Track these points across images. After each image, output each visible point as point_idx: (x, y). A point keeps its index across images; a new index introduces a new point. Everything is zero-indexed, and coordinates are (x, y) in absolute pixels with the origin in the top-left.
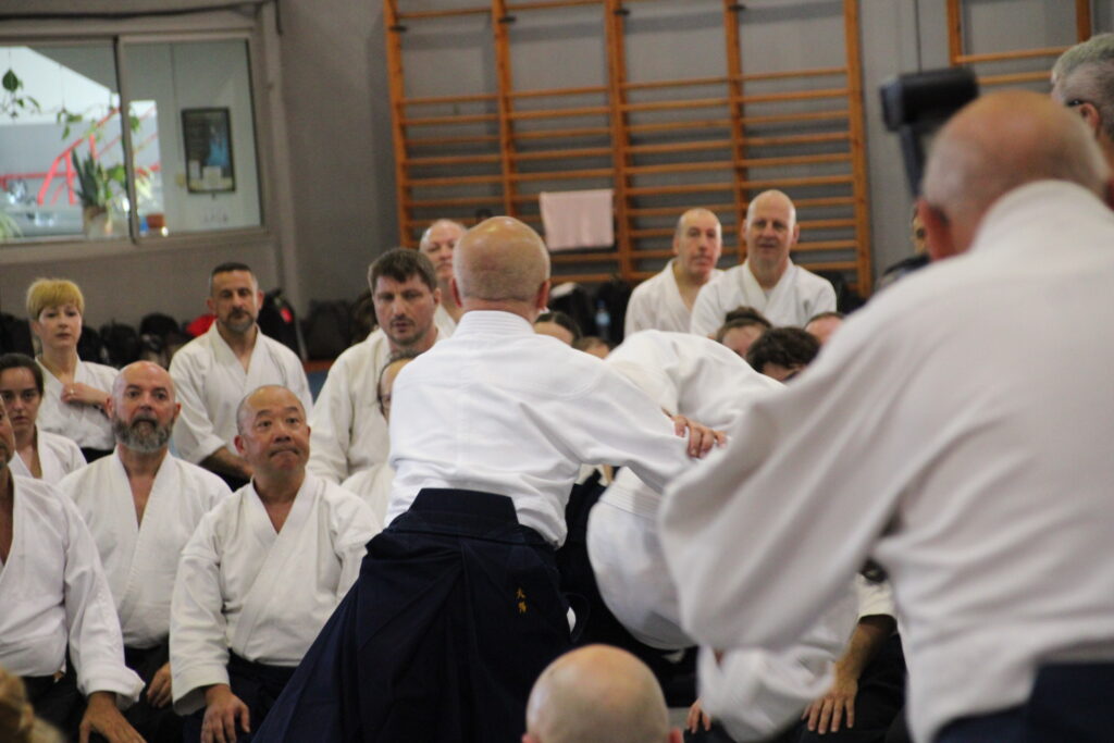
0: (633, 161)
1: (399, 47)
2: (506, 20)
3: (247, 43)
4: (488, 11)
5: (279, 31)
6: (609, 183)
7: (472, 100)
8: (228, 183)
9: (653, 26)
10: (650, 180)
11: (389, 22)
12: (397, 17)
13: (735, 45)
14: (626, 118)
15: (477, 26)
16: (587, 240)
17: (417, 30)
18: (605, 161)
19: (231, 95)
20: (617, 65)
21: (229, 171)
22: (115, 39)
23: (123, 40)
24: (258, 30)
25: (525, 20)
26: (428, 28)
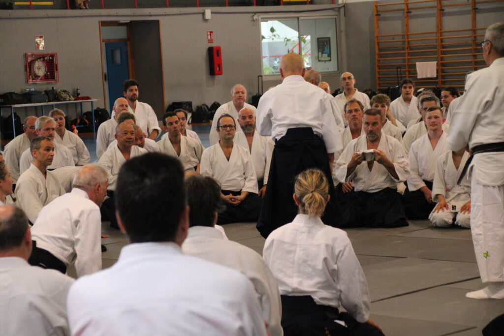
0: (443, 53)
1: (378, 20)
2: (409, 12)
3: (336, 19)
4: (404, 10)
5: (345, 16)
6: (436, 59)
7: (398, 35)
8: (329, 58)
9: (450, 14)
10: (448, 59)
11: (376, 13)
12: (378, 11)
13: (474, 19)
14: (442, 40)
15: (400, 14)
16: (429, 76)
17: (383, 15)
18: (434, 53)
19: (331, 34)
20: (440, 25)
21: (329, 55)
22: (298, 18)
23: (300, 18)
24: (339, 15)
25: (414, 13)
26: (387, 15)
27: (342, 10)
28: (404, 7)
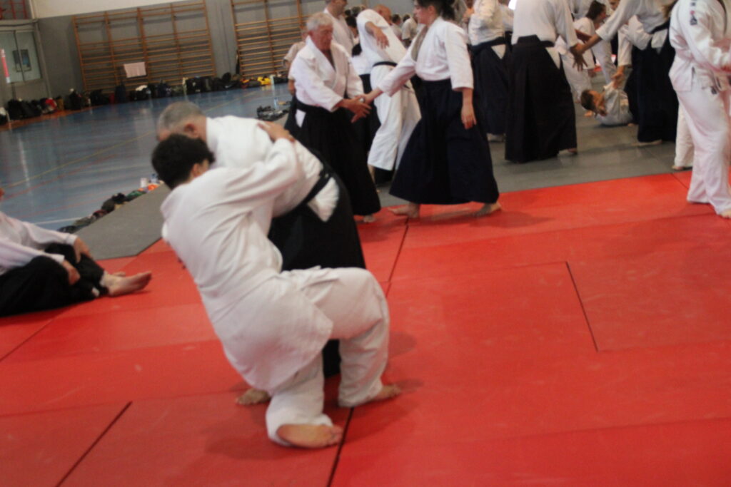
0: (148, 55)
1: (77, 31)
2: (109, 23)
3: (32, 32)
4: (104, 21)
5: (40, 30)
6: (142, 60)
7: (99, 43)
8: (28, 68)
9: (151, 22)
10: (153, 59)
11: (74, 25)
12: (76, 24)
14: (145, 45)
15: (101, 25)
16: (139, 74)
17: (80, 27)
18: (142, 55)
19: (27, 45)
20: (141, 32)
21: (29, 65)
22: (14, 31)
23: (17, 32)
24: (34, 29)
25: (113, 23)
26: (85, 26)
27: (36, 26)
28: (102, 18)
